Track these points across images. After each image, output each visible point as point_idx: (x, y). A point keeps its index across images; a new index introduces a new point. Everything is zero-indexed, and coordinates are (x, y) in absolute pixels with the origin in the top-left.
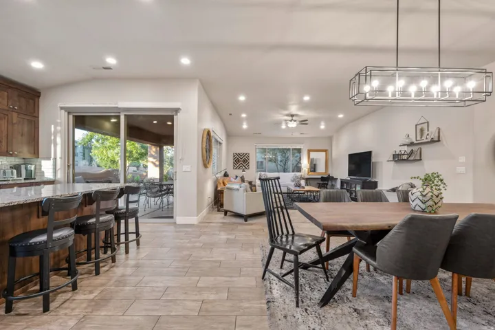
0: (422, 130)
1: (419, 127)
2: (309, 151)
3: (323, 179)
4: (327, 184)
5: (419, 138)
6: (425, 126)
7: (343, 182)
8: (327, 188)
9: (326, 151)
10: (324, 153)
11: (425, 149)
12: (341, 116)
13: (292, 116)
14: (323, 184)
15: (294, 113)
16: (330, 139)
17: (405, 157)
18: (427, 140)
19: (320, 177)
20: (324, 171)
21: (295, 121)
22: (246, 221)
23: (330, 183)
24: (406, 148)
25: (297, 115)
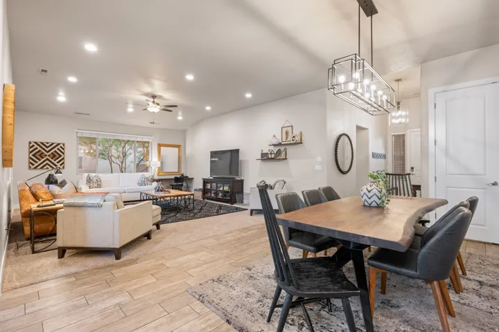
0: (287, 133)
1: (284, 130)
2: (160, 145)
3: (177, 179)
4: (182, 185)
5: (284, 140)
6: (290, 129)
7: (205, 182)
8: (181, 190)
9: (178, 146)
10: (177, 149)
11: (290, 150)
12: (208, 108)
13: (154, 97)
14: (177, 186)
15: (158, 93)
16: (184, 132)
17: (273, 156)
18: (293, 142)
19: (173, 177)
20: (177, 171)
21: (158, 104)
22: (118, 258)
23: (185, 184)
24: (272, 148)
25: (160, 97)
